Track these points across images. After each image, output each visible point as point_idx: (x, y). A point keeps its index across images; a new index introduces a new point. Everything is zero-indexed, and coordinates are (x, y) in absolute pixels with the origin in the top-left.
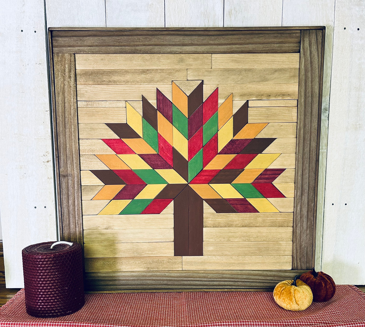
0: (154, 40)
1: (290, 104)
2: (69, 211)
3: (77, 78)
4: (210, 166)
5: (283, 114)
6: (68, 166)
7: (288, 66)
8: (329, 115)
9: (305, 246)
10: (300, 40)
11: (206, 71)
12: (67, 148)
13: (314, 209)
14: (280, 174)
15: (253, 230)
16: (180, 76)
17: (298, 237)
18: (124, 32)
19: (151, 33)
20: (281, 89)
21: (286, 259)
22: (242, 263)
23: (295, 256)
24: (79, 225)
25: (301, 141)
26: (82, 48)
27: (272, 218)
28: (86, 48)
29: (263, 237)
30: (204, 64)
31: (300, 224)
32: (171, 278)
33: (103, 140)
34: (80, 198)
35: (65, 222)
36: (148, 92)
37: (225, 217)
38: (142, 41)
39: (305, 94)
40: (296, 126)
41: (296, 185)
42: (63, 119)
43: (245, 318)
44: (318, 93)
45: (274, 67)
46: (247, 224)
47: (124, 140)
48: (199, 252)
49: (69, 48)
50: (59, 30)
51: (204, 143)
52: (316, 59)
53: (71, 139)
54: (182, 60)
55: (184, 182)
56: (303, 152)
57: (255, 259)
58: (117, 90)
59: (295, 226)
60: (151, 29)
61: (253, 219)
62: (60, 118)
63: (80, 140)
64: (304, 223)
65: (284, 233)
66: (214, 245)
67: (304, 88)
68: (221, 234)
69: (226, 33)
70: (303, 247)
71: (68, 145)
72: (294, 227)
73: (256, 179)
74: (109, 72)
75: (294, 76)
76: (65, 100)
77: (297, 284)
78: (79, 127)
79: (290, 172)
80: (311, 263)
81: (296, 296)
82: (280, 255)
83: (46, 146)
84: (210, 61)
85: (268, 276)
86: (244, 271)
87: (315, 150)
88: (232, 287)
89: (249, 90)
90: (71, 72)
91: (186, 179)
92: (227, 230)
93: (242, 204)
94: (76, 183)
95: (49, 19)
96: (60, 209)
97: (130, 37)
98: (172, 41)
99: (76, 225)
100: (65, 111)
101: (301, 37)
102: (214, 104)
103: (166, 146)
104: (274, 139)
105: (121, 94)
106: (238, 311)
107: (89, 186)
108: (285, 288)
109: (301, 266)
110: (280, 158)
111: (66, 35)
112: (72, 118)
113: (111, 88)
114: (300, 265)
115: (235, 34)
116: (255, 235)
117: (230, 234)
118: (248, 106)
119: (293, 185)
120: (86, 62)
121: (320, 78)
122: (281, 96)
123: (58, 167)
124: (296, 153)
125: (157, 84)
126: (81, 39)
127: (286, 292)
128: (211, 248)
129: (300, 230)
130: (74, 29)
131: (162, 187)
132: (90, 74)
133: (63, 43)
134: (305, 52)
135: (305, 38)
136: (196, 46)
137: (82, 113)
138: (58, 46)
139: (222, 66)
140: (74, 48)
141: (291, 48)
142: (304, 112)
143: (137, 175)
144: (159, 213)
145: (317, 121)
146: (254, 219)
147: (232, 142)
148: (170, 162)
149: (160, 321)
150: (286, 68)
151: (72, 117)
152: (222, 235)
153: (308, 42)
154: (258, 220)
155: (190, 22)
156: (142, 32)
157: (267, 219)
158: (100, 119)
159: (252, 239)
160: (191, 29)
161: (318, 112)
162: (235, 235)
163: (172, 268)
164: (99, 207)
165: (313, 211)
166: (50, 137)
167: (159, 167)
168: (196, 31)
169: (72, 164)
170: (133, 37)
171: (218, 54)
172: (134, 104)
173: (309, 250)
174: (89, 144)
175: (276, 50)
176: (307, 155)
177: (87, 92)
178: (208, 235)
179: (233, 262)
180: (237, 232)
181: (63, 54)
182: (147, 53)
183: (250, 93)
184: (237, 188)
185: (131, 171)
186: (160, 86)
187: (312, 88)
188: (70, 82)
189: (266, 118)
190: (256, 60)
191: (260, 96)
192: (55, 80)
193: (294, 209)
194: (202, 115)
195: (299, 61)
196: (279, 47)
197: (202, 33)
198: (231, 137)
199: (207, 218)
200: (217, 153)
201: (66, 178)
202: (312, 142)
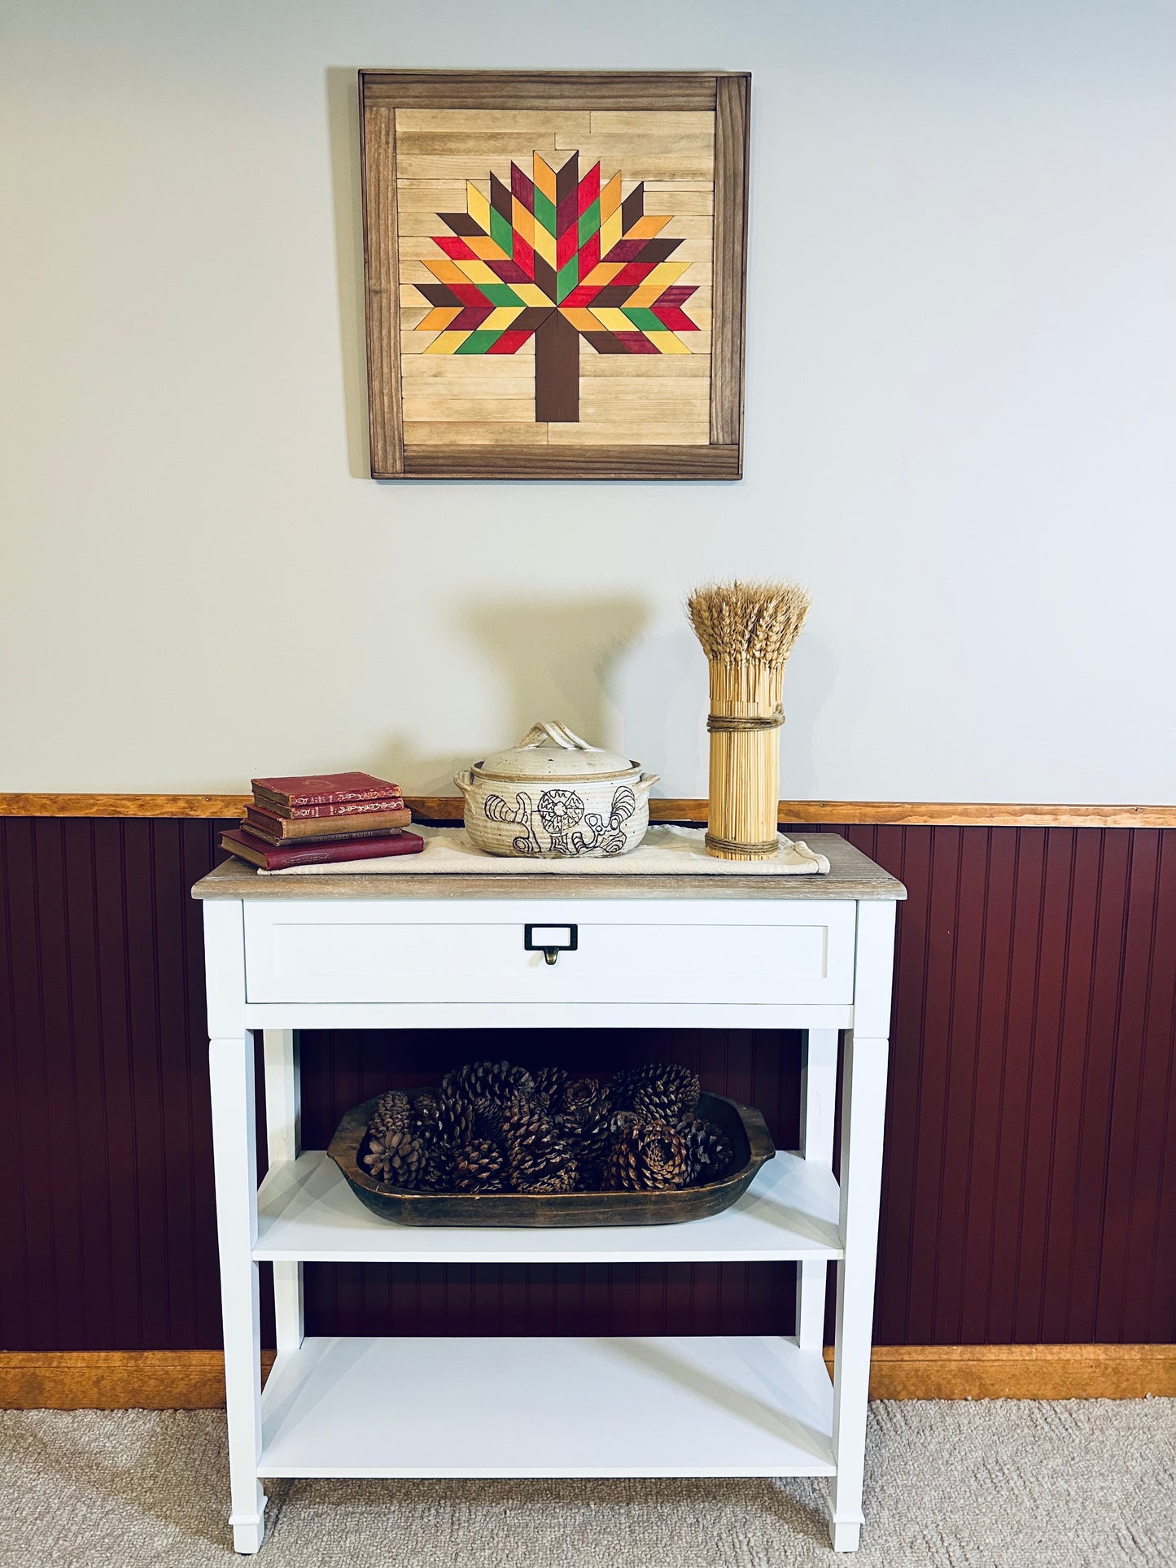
1: (704, 187)
2: (381, 346)
3: (397, 145)
4: (588, 282)
5: (693, 203)
6: (382, 276)
7: (699, 131)
9: (728, 406)
10: (716, 92)
11: (583, 136)
12: (381, 249)
13: (741, 348)
14: (691, 295)
15: (653, 382)
16: (544, 143)
17: (718, 392)
19: (503, 78)
20: (690, 165)
21: (700, 428)
23: (715, 422)
24: (396, 369)
25: (720, 243)
26: (405, 100)
27: (681, 363)
28: (410, 100)
29: (668, 393)
30: (580, 127)
31: (720, 372)
32: (530, 457)
33: (433, 238)
34: (398, 326)
35: (375, 363)
36: (498, 167)
37: (612, 360)
38: (491, 91)
39: (724, 172)
40: (713, 221)
41: (713, 311)
42: (377, 206)
44: (742, 170)
45: (680, 131)
46: (645, 371)
47: (462, 238)
48: (575, 418)
49: (387, 100)
50: (374, 73)
51: (581, 244)
52: (738, 119)
53: (387, 237)
54: (548, 120)
55: (551, 304)
56: (723, 260)
57: (655, 427)
58: (453, 163)
59: (713, 375)
61: (652, 364)
62: (373, 204)
63: (400, 239)
64: (727, 370)
65: (697, 386)
66: (595, 405)
67: (723, 164)
68: (605, 387)
69: (610, 80)
71: (382, 245)
72: (713, 377)
73: (656, 302)
75: (708, 146)
76: (379, 177)
78: (399, 218)
79: (705, 291)
82: (692, 422)
84: (588, 121)
87: (740, 257)
89: (645, 166)
90: (389, 135)
91: (554, 300)
92: (614, 381)
93: (636, 339)
94: (392, 303)
96: (370, 342)
99: (391, 368)
100: (379, 194)
101: (717, 87)
102: (594, 186)
103: (524, 248)
104: (681, 241)
105: (460, 169)
107: (411, 308)
109: (723, 438)
110: (690, 270)
112: (389, 205)
113: (447, 160)
114: (721, 438)
116: (655, 389)
117: (619, 388)
118: (643, 190)
119: (709, 311)
120: (410, 121)
122: (690, 175)
123: (367, 277)
124: (714, 262)
125: (512, 155)
126: (405, 86)
128: (591, 410)
129: (721, 381)
131: (517, 311)
132: (416, 138)
133: (378, 92)
134: (723, 110)
135: (723, 90)
136: (568, 100)
137: (404, 197)
138: (371, 96)
139: (604, 129)
140: (394, 100)
141: (703, 104)
142: (723, 199)
143: (481, 293)
144: (514, 352)
145: (742, 214)
146: (654, 364)
147: (621, 244)
148: (530, 274)
150: (695, 134)
151: (389, 203)
152: (607, 389)
153: (727, 95)
154: (661, 365)
157: (673, 364)
158: (430, 207)
159: (652, 397)
161: (744, 200)
162: (626, 389)
163: (533, 441)
164: (425, 341)
165: (739, 351)
167: (514, 280)
168: (567, 76)
169: (388, 274)
171: (599, 112)
172: (479, 185)
173: (735, 412)
174: (413, 244)
175: (681, 106)
176: (729, 265)
177: (412, 165)
178: (586, 390)
179: (624, 432)
180: (630, 385)
181: (379, 108)
182: (497, 108)
183: (645, 171)
184: (629, 314)
185: (472, 286)
186: (515, 158)
187: (734, 163)
188: (387, 150)
189: (669, 208)
190: (654, 121)
191: (660, 176)
192: (367, 147)
193: (712, 348)
194: (576, 202)
195: (714, 123)
196: (686, 102)
197: (575, 80)
198: (619, 237)
199: (584, 362)
200: (598, 261)
201: (379, 295)
202: (736, 246)
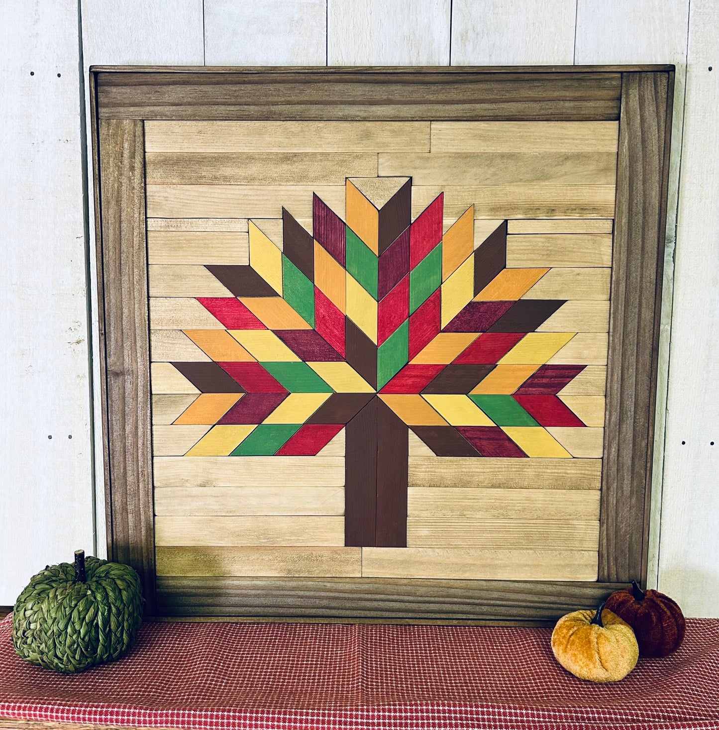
0: (310, 93)
1: (597, 228)
2: (124, 447)
3: (148, 171)
4: (423, 358)
5: (581, 250)
6: (126, 353)
7: (594, 149)
8: (675, 250)
9: (625, 532)
10: (619, 94)
11: (419, 158)
12: (124, 315)
13: (647, 452)
14: (573, 377)
15: (515, 495)
16: (362, 168)
17: (612, 513)
18: (247, 75)
19: (303, 77)
20: (578, 196)
21: (585, 559)
22: (490, 565)
23: (605, 552)
24: (146, 477)
25: (620, 306)
26: (159, 108)
27: (556, 471)
28: (167, 108)
29: (536, 510)
30: (415, 144)
31: (615, 484)
32: (336, 595)
33: (199, 299)
34: (149, 419)
35: (116, 470)
36: (294, 201)
37: (456, 465)
38: (284, 95)
39: (629, 207)
40: (610, 276)
41: (607, 401)
42: (117, 256)
43: (486, 696)
44: (657, 205)
45: (564, 149)
46: (503, 480)
47: (243, 300)
48: (400, 541)
49: (132, 109)
50: (112, 71)
51: (413, 307)
52: (653, 133)
53: (132, 297)
54: (367, 135)
55: (369, 389)
56: (624, 330)
57: (517, 557)
58: (229, 196)
59: (604, 488)
60: (302, 69)
61: (514, 471)
62: (111, 253)
63: (152, 300)
64: (626, 482)
65: (581, 502)
66: (430, 524)
67: (628, 195)
68: (445, 501)
69: (461, 78)
70: (621, 533)
71: (125, 310)
72: (603, 490)
73: (522, 386)
74: (215, 157)
75: (606, 170)
76: (120, 216)
77: (604, 621)
78: (150, 273)
79: (596, 373)
80: (640, 568)
81: (601, 649)
82: (572, 550)
83: (75, 310)
84: (428, 137)
85: (545, 594)
86: (494, 583)
87: (650, 327)
88: (468, 615)
89: (510, 199)
90: (135, 158)
91: (373, 384)
92: (458, 493)
93: (493, 439)
94: (140, 388)
95: (88, 49)
96: (107, 442)
97: (259, 86)
98: (347, 94)
99: (138, 477)
100: (121, 239)
101: (621, 86)
102: (435, 227)
103: (331, 313)
104: (562, 302)
105: (238, 204)
106: (472, 678)
107: (167, 396)
108: (578, 629)
109: (617, 574)
110: (573, 343)
111: (127, 81)
112: (134, 254)
113: (218, 192)
114: (615, 573)
115: (480, 81)
116: (518, 505)
117: (466, 503)
118: (507, 231)
119: (601, 400)
120: (167, 137)
121: (663, 175)
122: (577, 211)
123: (104, 355)
124: (609, 333)
125: (315, 184)
126: (158, 90)
127: (579, 638)
128: (424, 532)
129: (616, 497)
130: (142, 70)
131: (321, 398)
132: (175, 161)
133: (119, 98)
134: (630, 119)
135: (631, 90)
136: (397, 106)
137: (158, 243)
138: (109, 103)
139: (451, 147)
140: (142, 109)
141: (600, 111)
142: (626, 245)
143: (269, 373)
144: (314, 454)
145: (655, 266)
146: (517, 471)
147: (472, 307)
148: (338, 347)
149: (300, 697)
150: (589, 153)
151: (135, 252)
152: (447, 503)
153: (637, 98)
154: (526, 473)
155: (379, 56)
156: (284, 75)
157: (544, 472)
158: (195, 256)
159: (513, 514)
160: (388, 69)
161: (656, 246)
162: (476, 504)
163: (341, 572)
164: (188, 439)
165: (644, 456)
166: (84, 292)
167: (316, 357)
168: (398, 73)
169: (133, 348)
170: (265, 87)
171: (444, 122)
172: (268, 226)
173: (636, 539)
174: (171, 308)
175: (568, 115)
176: (632, 338)
177: (167, 200)
178: (417, 504)
179: (471, 562)
180: (481, 499)
181: (120, 120)
182: (294, 119)
183: (510, 205)
184: (481, 403)
185: (257, 365)
186: (320, 188)
187: (645, 195)
188: (132, 178)
189: (545, 257)
190: (525, 134)
191: (533, 212)
192: (102, 174)
193: (603, 451)
194: (408, 250)
195: (617, 137)
196: (574, 108)
197: (411, 77)
198: (468, 296)
199: (416, 466)
200: (438, 331)
201: (121, 378)
202: (643, 310)
